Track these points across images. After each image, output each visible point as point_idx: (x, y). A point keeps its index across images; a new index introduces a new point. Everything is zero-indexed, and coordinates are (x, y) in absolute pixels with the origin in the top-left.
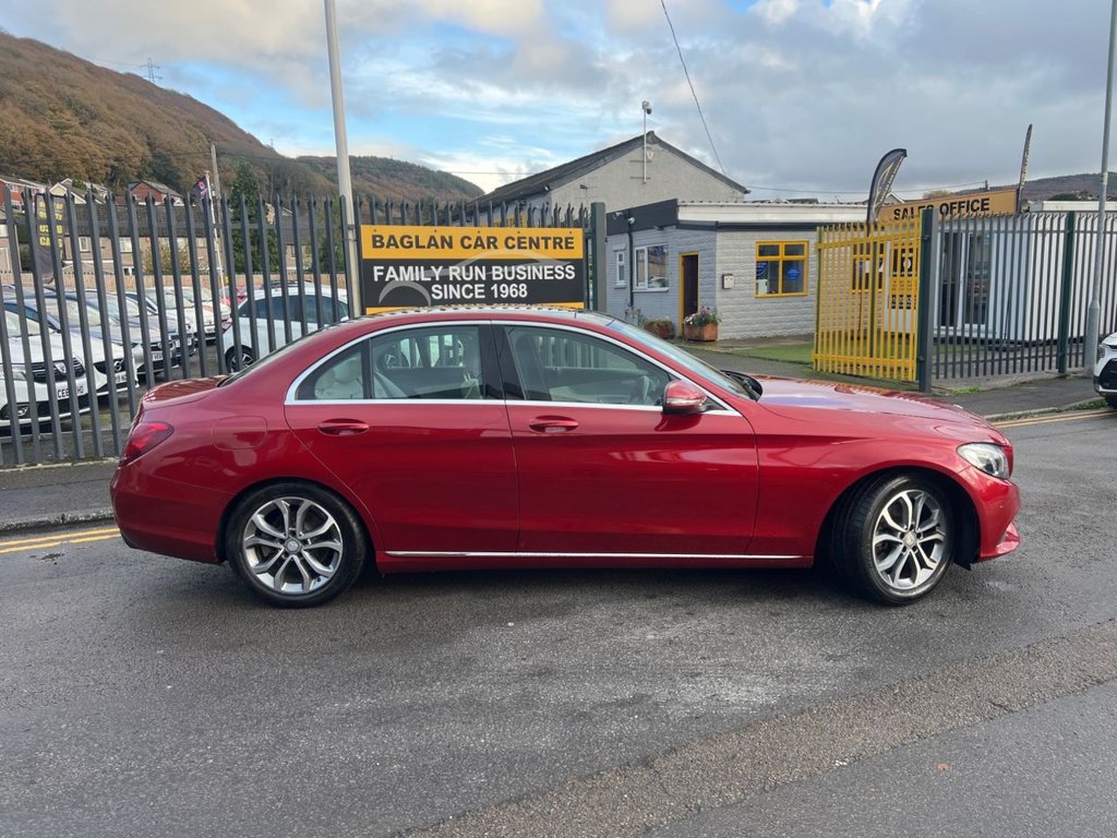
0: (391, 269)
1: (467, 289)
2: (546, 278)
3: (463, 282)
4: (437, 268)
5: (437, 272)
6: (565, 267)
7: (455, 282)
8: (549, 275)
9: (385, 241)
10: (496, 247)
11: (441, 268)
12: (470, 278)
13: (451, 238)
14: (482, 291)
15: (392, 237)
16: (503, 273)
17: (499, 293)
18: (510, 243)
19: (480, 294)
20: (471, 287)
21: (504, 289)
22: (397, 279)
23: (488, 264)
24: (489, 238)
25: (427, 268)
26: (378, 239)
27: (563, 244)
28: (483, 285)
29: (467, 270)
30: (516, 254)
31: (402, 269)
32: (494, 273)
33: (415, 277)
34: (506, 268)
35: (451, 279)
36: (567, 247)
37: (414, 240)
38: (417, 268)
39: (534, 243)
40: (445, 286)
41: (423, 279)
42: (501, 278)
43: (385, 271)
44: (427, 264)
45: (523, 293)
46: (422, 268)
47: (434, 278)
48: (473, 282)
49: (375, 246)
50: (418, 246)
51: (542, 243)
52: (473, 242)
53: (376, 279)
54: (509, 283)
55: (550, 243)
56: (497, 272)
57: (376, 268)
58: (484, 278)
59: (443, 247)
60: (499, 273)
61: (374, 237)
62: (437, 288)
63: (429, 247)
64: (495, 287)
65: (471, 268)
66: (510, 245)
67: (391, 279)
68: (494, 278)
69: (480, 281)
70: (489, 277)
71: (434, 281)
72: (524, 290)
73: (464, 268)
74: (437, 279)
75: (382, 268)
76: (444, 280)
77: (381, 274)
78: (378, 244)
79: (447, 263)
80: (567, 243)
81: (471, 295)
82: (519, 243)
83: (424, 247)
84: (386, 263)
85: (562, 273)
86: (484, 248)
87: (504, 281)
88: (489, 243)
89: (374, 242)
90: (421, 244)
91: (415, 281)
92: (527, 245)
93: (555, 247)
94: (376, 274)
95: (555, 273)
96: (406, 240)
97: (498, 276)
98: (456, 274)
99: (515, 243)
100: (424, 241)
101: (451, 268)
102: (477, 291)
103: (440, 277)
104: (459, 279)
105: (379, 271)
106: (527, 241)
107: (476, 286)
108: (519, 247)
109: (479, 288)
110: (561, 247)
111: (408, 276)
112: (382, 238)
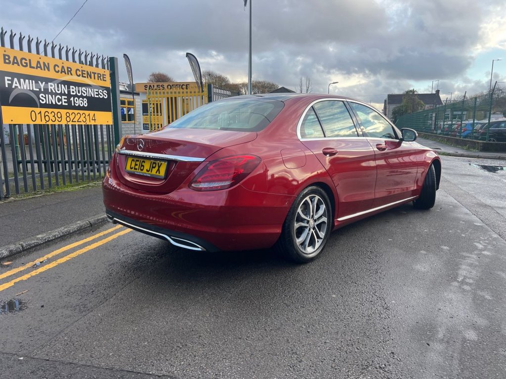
0: (16, 80)
1: (58, 98)
2: (96, 96)
3: (56, 94)
4: (42, 83)
5: (42, 85)
6: (103, 91)
7: (52, 93)
8: (96, 95)
9: (11, 59)
10: (71, 74)
11: (44, 83)
12: (59, 92)
13: (48, 64)
14: (66, 100)
15: (15, 58)
16: (76, 91)
17: (74, 103)
18: (79, 73)
19: (65, 102)
20: (60, 98)
21: (77, 100)
22: (19, 87)
23: (68, 84)
24: (68, 68)
25: (36, 82)
26: (7, 57)
27: (102, 78)
28: (66, 97)
29: (58, 87)
30: (80, 80)
31: (22, 80)
32: (71, 90)
33: (30, 88)
34: (77, 87)
35: (50, 91)
36: (104, 80)
37: (28, 62)
38: (30, 81)
39: (89, 75)
40: (47, 95)
41: (35, 89)
42: (74, 94)
43: (12, 81)
44: (36, 79)
45: (85, 104)
46: (34, 81)
47: (40, 89)
48: (61, 94)
49: (5, 62)
50: (31, 67)
51: (92, 75)
52: (60, 69)
53: (7, 86)
54: (79, 97)
55: (96, 75)
56: (73, 89)
57: (6, 78)
58: (67, 93)
59: (45, 70)
60: (74, 90)
61: (4, 56)
62: (42, 96)
63: (37, 68)
64: (72, 99)
65: (60, 85)
66: (78, 74)
67: (16, 87)
68: (72, 93)
69: (65, 94)
70: (69, 92)
71: (40, 92)
72: (86, 102)
73: (56, 84)
74: (42, 90)
75: (10, 78)
76: (46, 91)
77: (10, 82)
78: (7, 61)
79: (47, 80)
80: (103, 77)
81: (61, 102)
82: (83, 74)
83: (34, 68)
84: (13, 75)
85: (102, 94)
86: (65, 74)
87: (76, 96)
88: (68, 71)
89: (5, 59)
90: (32, 66)
91: (30, 90)
92: (86, 75)
93: (98, 79)
94: (7, 82)
95: (99, 94)
96: (24, 61)
97: (73, 92)
98: (52, 88)
99: (80, 73)
100: (34, 64)
101: (49, 84)
102: (63, 100)
103: (44, 89)
104: (54, 92)
105: (8, 80)
106: (86, 73)
107: (63, 97)
108: (83, 76)
109: (65, 99)
110: (101, 80)
111: (26, 86)
112: (9, 57)
